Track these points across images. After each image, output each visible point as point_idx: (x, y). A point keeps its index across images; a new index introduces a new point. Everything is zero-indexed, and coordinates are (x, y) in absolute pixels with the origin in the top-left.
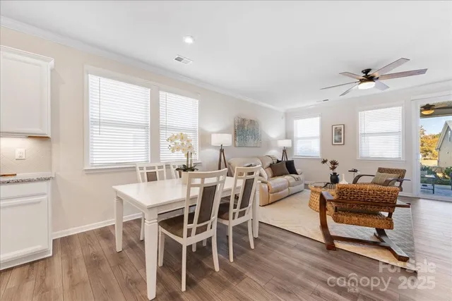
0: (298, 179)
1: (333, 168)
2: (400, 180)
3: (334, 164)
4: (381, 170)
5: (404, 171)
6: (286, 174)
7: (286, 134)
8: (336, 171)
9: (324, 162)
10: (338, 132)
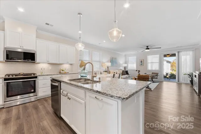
0: (129, 76)
1: (139, 72)
2: (157, 75)
3: (139, 71)
4: (152, 73)
5: (158, 73)
6: (126, 75)
7: (125, 62)
8: (140, 73)
9: (137, 71)
10: (141, 62)
